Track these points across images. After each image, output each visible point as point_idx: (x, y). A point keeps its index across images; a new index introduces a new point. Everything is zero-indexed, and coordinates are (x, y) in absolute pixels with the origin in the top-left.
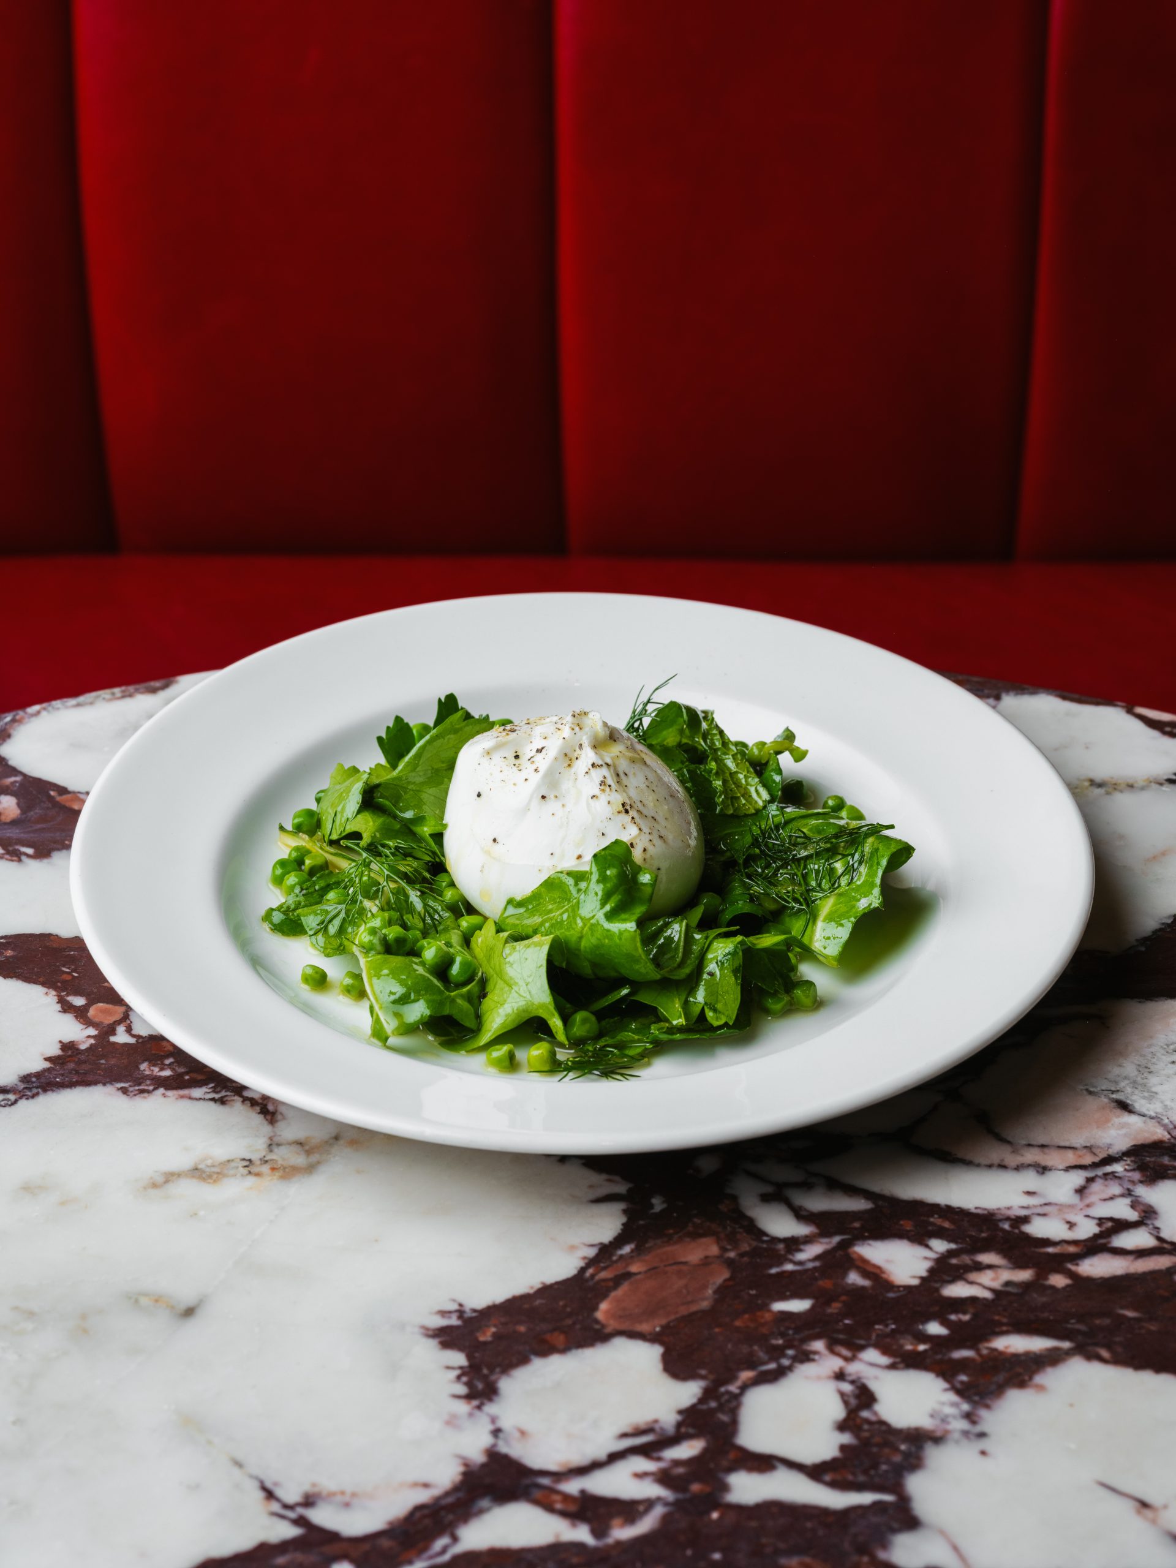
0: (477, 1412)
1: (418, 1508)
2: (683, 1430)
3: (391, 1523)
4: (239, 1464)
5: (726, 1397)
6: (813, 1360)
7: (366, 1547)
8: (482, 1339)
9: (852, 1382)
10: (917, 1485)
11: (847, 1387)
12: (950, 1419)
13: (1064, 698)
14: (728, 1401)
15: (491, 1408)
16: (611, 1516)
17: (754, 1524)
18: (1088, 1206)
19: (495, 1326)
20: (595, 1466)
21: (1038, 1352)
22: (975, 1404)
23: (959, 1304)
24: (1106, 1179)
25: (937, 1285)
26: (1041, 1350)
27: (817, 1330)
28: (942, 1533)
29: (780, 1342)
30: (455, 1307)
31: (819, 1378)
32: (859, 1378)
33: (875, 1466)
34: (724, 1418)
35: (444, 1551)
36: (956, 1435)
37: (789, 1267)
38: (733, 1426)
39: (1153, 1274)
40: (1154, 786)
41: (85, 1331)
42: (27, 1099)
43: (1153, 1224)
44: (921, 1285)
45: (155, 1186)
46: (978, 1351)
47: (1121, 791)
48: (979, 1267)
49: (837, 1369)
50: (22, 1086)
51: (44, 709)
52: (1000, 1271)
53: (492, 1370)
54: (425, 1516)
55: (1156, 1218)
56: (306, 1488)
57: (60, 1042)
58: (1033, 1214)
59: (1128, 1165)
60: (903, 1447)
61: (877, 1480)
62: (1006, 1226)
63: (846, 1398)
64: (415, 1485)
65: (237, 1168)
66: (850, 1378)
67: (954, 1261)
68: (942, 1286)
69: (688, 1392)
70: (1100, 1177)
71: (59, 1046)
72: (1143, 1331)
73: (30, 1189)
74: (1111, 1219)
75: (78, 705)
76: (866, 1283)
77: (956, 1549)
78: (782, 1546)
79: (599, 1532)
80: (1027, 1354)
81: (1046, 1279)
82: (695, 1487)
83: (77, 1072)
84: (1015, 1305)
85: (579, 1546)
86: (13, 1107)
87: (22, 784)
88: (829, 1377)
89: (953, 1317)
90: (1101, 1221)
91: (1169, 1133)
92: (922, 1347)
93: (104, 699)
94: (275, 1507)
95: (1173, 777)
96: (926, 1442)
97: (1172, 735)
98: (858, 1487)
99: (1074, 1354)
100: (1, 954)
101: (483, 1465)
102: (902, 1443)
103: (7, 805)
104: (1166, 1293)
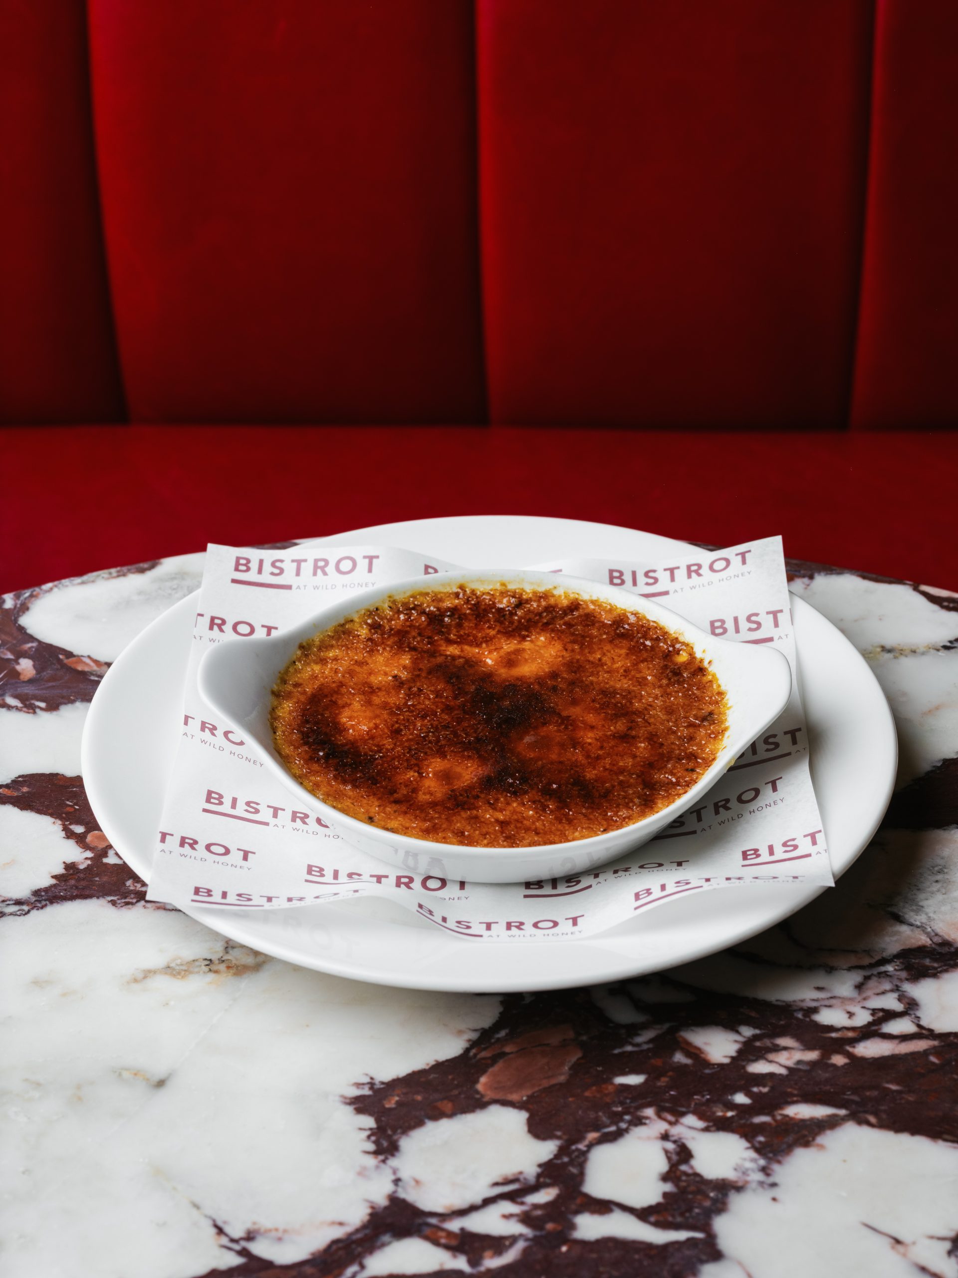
0: (382, 1165)
1: (335, 1242)
2: (542, 1180)
3: (313, 1254)
4: (196, 1206)
5: (576, 1154)
6: (645, 1124)
7: (294, 1273)
8: (387, 1106)
9: (675, 1142)
10: (722, 1225)
11: (670, 1146)
12: (750, 1172)
13: (864, 578)
14: (578, 1157)
15: (393, 1162)
16: (483, 1249)
17: (594, 1256)
18: (865, 999)
19: (398, 1096)
20: (473, 1208)
21: (820, 1118)
22: (769, 1160)
23: (760, 1079)
24: (880, 977)
25: (744, 1063)
26: (822, 1116)
27: (649, 1100)
28: (740, 1264)
29: (620, 1109)
30: (367, 1080)
31: (649, 1138)
32: (680, 1139)
33: (690, 1210)
34: (574, 1170)
35: (353, 1276)
36: (754, 1185)
37: (629, 1048)
38: (581, 1177)
39: (913, 1055)
40: (933, 651)
41: (80, 1099)
42: (38, 909)
43: (915, 1014)
44: (731, 1063)
45: (136, 981)
46: (773, 1117)
47: (906, 656)
48: (777, 1049)
49: (663, 1131)
50: (33, 899)
51: (56, 586)
52: (793, 1052)
53: (395, 1131)
54: (339, 1249)
55: (917, 1009)
56: (249, 1225)
57: (64, 863)
58: (821, 1006)
59: (898, 966)
60: (712, 1195)
61: (691, 1220)
62: (800, 1015)
63: (669, 1155)
64: (333, 1223)
65: (201, 966)
66: (673, 1139)
67: (758, 1044)
68: (747, 1064)
69: (547, 1150)
70: (875, 975)
71: (63, 866)
72: (903, 1101)
73: (39, 983)
74: (882, 1010)
75: (83, 583)
76: (688, 1061)
77: (750, 1276)
79: (474, 1262)
80: (812, 1120)
81: (830, 1058)
82: (550, 1226)
83: (77, 887)
84: (804, 1080)
85: (459, 1273)
86: (26, 916)
87: (37, 649)
88: (657, 1138)
89: (755, 1089)
90: (874, 1011)
91: (931, 940)
92: (730, 1114)
93: (103, 578)
94: (224, 1241)
95: (949, 644)
96: (730, 1190)
97: (948, 609)
98: (677, 1227)
99: (848, 1120)
100: (19, 790)
101: (386, 1208)
102: (712, 1191)
103: (26, 666)
104: (922, 1071)
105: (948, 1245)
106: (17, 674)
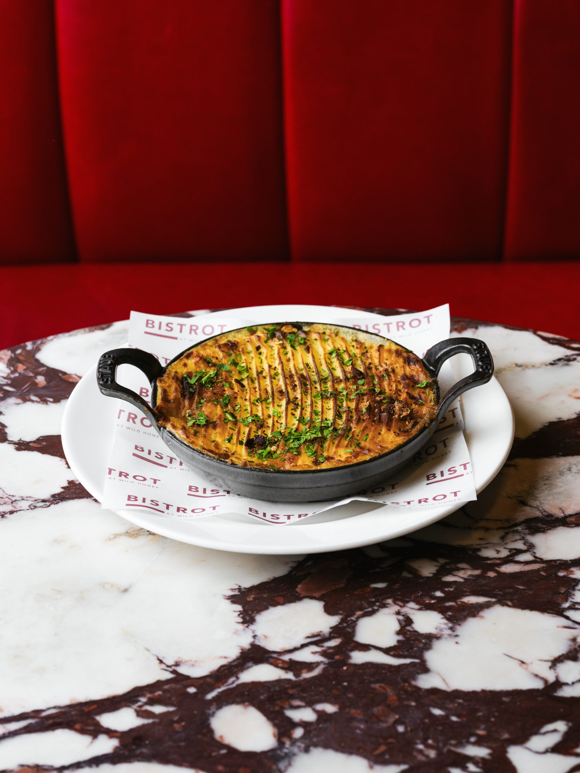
0: (246, 629)
1: (222, 666)
2: (332, 635)
3: (211, 672)
4: (148, 650)
5: (351, 622)
6: (387, 607)
7: (202, 681)
8: (248, 600)
9: (403, 616)
10: (429, 656)
11: (401, 618)
12: (444, 630)
13: (506, 328)
14: (351, 623)
15: (252, 627)
16: (302, 669)
17: (361, 671)
18: (506, 544)
19: (254, 595)
20: (296, 649)
21: (481, 603)
22: (454, 624)
23: (449, 584)
24: (514, 533)
25: (440, 577)
26: (483, 602)
27: (389, 595)
28: (439, 674)
29: (374, 600)
30: (237, 587)
31: (389, 614)
32: (406, 614)
33: (412, 648)
34: (350, 630)
35: (233, 683)
36: (446, 636)
37: (378, 570)
38: (353, 634)
39: (532, 571)
40: (544, 366)
41: (83, 598)
42: (55, 504)
43: (533, 551)
44: (433, 576)
45: (110, 539)
46: (456, 603)
47: (529, 369)
48: (459, 569)
49: (397, 610)
50: (52, 499)
51: (55, 338)
52: (467, 571)
53: (253, 612)
54: (225, 670)
55: (534, 549)
56: (176, 659)
57: (68, 481)
58: (482, 547)
59: (523, 527)
60: (423, 641)
61: (412, 654)
62: (470, 553)
63: (400, 622)
64: (221, 657)
65: (145, 532)
66: (402, 614)
67: (448, 567)
68: (442, 577)
69: (334, 620)
70: (511, 532)
71: (67, 482)
72: (526, 594)
73: (57, 541)
74: (515, 549)
75: (70, 336)
76: (410, 576)
77: (444, 680)
78: (372, 679)
79: (297, 675)
80: (477, 604)
81: (487, 574)
82: (337, 657)
83: (75, 493)
84: (473, 584)
85: (289, 681)
86: (48, 507)
87: (46, 371)
88: (394, 614)
89: (446, 589)
90: (511, 550)
91: (542, 514)
92: (433, 601)
93: (81, 333)
94: (164, 666)
95: (553, 362)
96: (433, 639)
97: (553, 344)
98: (405, 657)
99: (497, 604)
100: (40, 444)
101: (249, 650)
102: (423, 639)
103: (41, 380)
104: (537, 579)
105: (549, 664)
106: (36, 384)
